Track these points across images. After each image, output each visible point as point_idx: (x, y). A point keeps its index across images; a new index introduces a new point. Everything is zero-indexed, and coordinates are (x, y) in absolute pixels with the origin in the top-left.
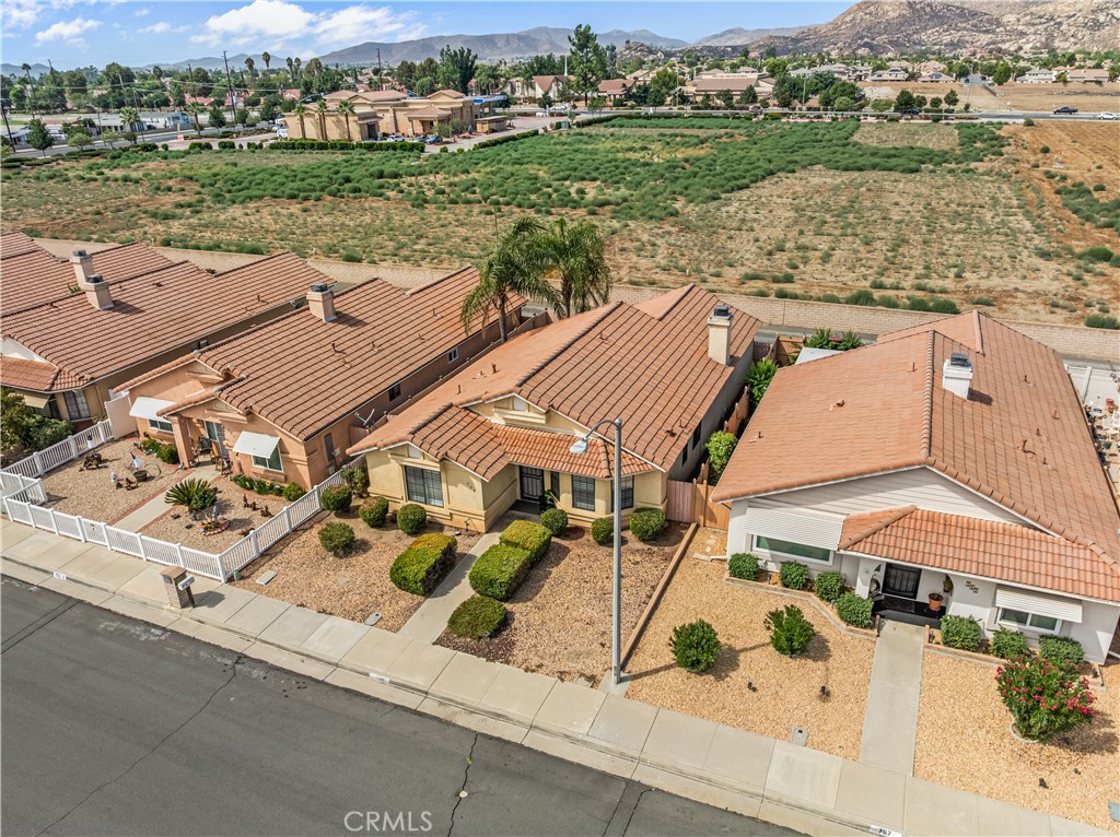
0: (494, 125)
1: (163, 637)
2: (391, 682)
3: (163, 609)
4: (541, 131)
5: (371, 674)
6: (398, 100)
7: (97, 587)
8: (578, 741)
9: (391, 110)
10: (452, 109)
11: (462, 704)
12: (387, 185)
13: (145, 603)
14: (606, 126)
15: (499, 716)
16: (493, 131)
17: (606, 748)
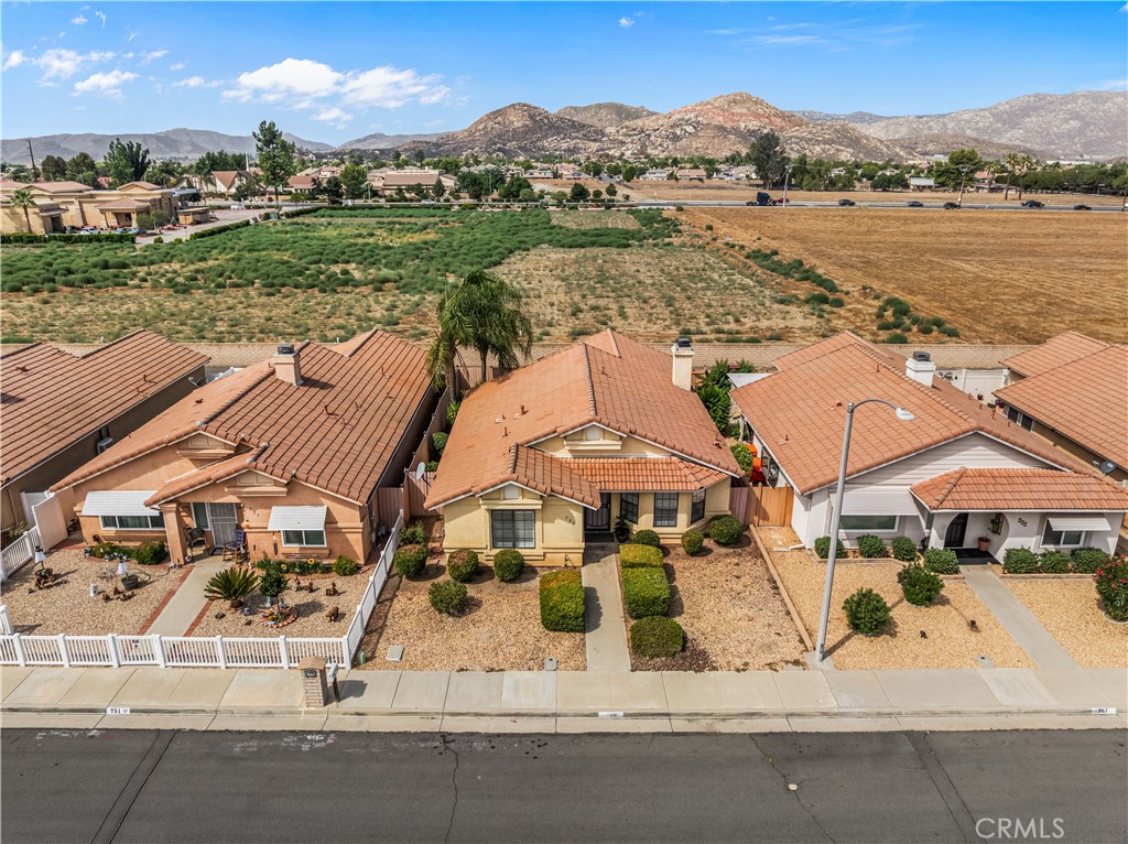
0: (198, 217)
1: (330, 741)
2: (626, 715)
3: (300, 713)
4: (252, 222)
5: (600, 714)
6: (81, 191)
7: (185, 711)
8: (836, 714)
9: (76, 202)
10: (150, 201)
11: (710, 715)
12: (122, 275)
13: (270, 713)
14: (316, 217)
15: (752, 715)
16: (198, 223)
17: (863, 713)
